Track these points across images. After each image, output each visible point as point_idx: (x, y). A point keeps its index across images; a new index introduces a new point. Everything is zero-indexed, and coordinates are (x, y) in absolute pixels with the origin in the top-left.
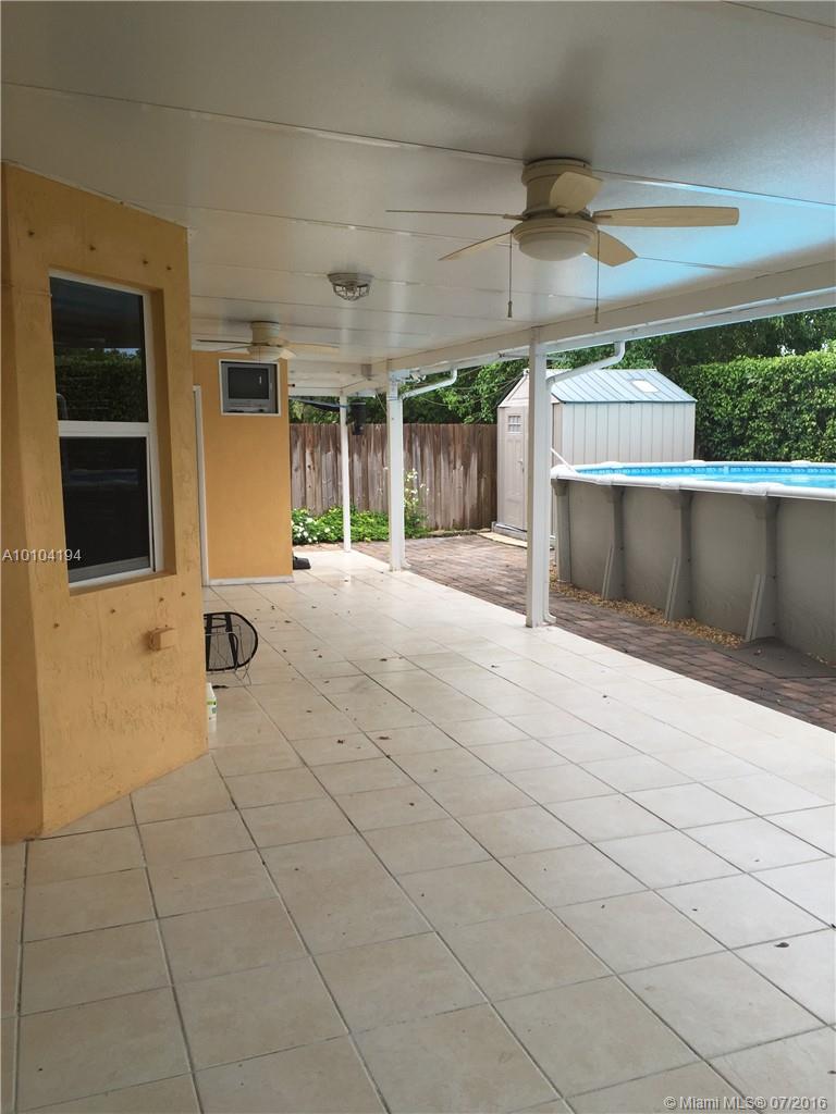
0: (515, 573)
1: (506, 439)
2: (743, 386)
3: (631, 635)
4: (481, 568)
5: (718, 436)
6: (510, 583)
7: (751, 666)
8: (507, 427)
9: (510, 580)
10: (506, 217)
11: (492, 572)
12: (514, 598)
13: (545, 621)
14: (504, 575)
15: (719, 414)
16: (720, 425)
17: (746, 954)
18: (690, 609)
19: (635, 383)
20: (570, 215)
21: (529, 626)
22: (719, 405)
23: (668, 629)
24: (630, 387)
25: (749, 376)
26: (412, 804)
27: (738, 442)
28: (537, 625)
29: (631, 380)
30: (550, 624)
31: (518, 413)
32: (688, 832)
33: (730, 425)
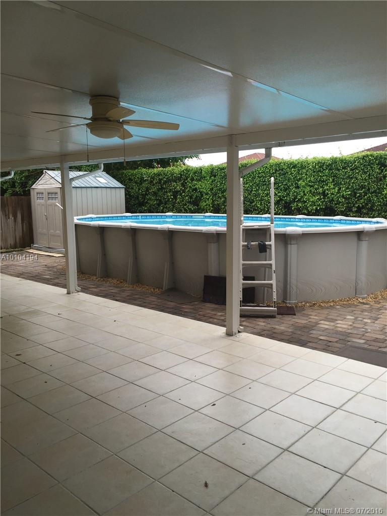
0: (51, 269)
1: (36, 203)
2: (142, 180)
3: (116, 293)
4: (33, 267)
5: (133, 202)
6: (50, 274)
7: (168, 300)
8: (36, 198)
9: (50, 272)
10: (85, 118)
11: (39, 269)
12: (55, 281)
13: (76, 290)
14: (46, 270)
15: (133, 192)
16: (133, 197)
17: (202, 411)
18: (138, 279)
19: (97, 178)
20: (114, 121)
21: (68, 293)
22: (132, 188)
23: (130, 289)
24: (95, 181)
25: (145, 176)
26: (46, 382)
27: (142, 204)
28: (73, 293)
29: (95, 177)
30: (78, 292)
31: (41, 191)
32: (167, 370)
33: (138, 197)
